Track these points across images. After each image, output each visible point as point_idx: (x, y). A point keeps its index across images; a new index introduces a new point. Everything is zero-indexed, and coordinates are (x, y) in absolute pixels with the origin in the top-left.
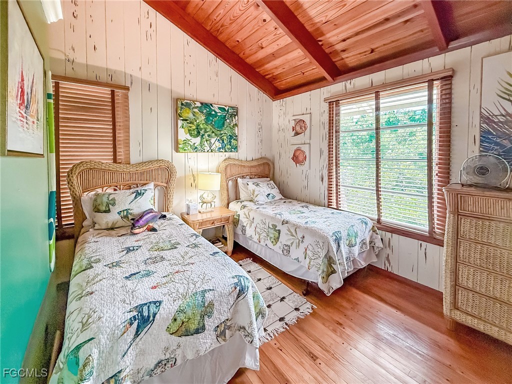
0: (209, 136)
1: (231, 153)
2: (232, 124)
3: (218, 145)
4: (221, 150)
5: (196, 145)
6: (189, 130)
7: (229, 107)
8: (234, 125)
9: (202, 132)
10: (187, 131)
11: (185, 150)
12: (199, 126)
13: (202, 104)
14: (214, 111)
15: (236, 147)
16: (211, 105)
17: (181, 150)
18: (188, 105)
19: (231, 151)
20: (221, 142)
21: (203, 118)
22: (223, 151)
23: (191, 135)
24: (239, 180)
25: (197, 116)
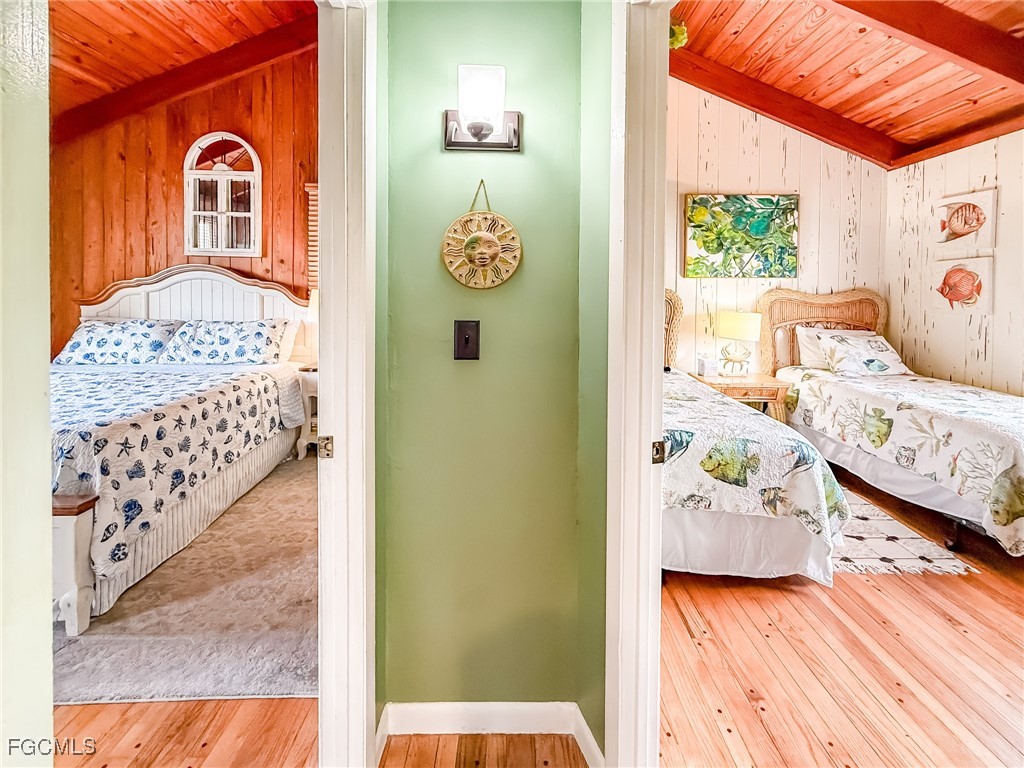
0: (739, 249)
1: (782, 279)
2: (786, 227)
3: (756, 264)
4: (763, 273)
5: (715, 266)
6: (704, 242)
7: (780, 196)
8: (789, 228)
9: (726, 244)
10: (701, 243)
11: (697, 273)
12: (721, 233)
13: (727, 197)
14: (750, 207)
15: (795, 268)
16: (745, 196)
17: (690, 274)
18: (704, 203)
19: (783, 276)
20: (762, 259)
21: (730, 219)
22: (767, 275)
23: (707, 249)
24: (800, 330)
25: (718, 217)
